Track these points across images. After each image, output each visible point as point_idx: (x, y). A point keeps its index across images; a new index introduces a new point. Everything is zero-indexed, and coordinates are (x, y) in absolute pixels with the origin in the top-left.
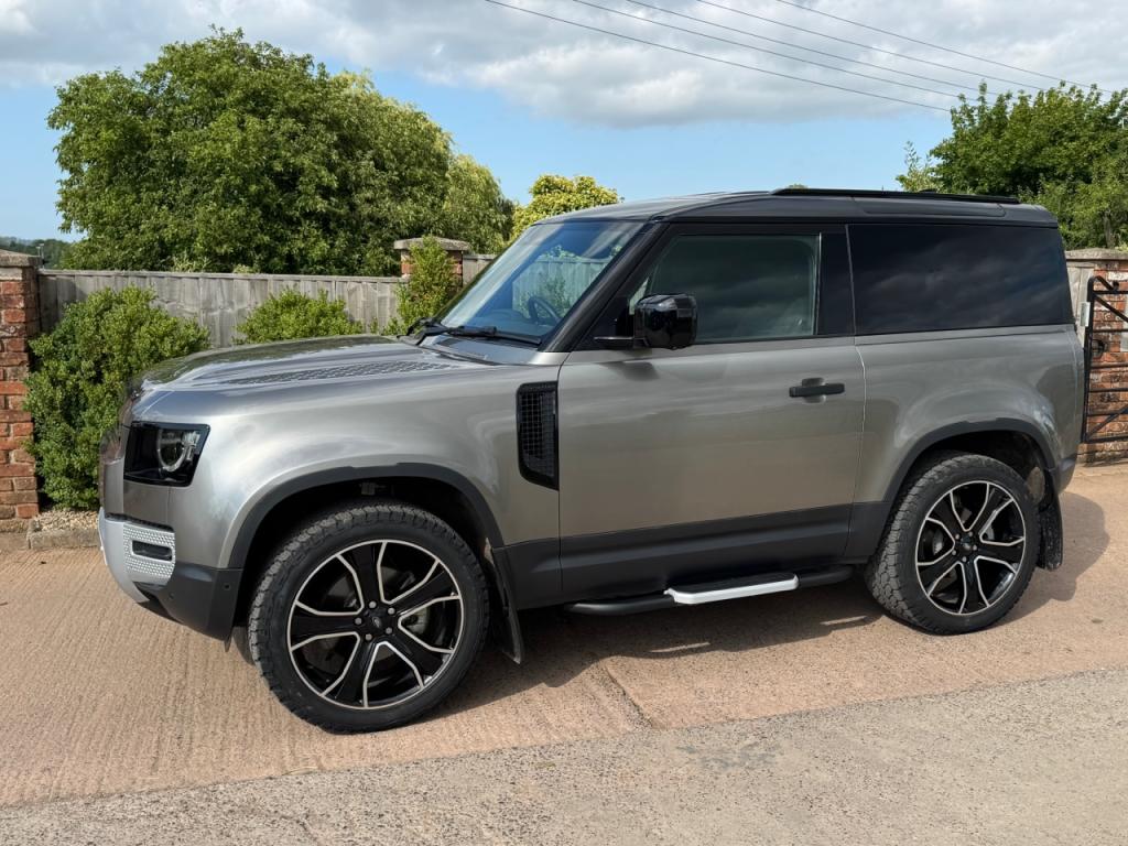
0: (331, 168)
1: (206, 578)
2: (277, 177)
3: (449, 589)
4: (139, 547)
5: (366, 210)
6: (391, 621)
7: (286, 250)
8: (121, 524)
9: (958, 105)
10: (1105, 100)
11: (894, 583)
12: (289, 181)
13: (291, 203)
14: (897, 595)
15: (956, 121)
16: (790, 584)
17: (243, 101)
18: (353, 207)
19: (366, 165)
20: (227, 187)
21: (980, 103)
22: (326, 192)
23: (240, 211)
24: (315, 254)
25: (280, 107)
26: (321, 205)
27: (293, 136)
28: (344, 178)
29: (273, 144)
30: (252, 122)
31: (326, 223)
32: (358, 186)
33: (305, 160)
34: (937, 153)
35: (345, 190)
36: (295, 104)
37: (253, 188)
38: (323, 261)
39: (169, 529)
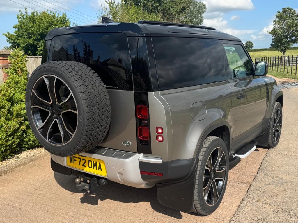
9: (19, 13)
15: (19, 18)
21: (26, 14)
34: (15, 27)
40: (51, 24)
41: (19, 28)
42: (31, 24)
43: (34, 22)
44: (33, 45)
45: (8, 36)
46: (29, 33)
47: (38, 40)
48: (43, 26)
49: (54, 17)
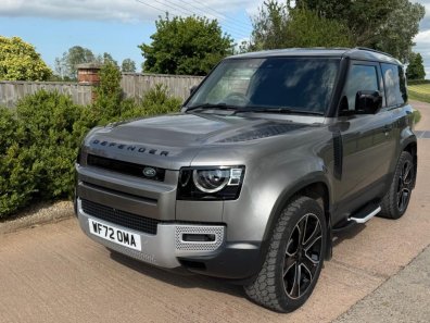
3: (319, 234)
6: (304, 253)
9: (158, 20)
11: (392, 203)
14: (392, 207)
15: (158, 26)
21: (167, 20)
34: (152, 37)
39: (222, 224)
40: (196, 34)
41: (157, 38)
42: (172, 33)
43: (176, 31)
44: (171, 62)
45: (144, 48)
46: (168, 45)
47: (178, 55)
48: (186, 37)
49: (201, 24)
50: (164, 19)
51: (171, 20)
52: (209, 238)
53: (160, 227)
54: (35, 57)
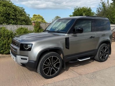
0: (14, 13)
1: (33, 62)
2: (7, 14)
3: (59, 61)
4: (22, 59)
5: (18, 18)
6: (53, 65)
7: (9, 22)
8: (19, 56)
9: (75, 8)
10: (88, 8)
11: (98, 57)
12: (9, 14)
13: (9, 17)
14: (98, 58)
15: (74, 10)
16: (89, 58)
17: (3, 5)
18: (16, 17)
19: (17, 13)
20: (2, 15)
22: (13, 16)
23: (3, 18)
24: (12, 23)
25: (7, 6)
26: (13, 17)
27: (9, 9)
28: (15, 14)
29: (7, 10)
30: (4, 8)
31: (13, 19)
32: (17, 15)
33: (11, 12)
34: (73, 13)
35: (15, 16)
36: (9, 6)
37: (5, 15)
38: (13, 23)
39: (28, 56)
43: (79, 11)
49: (86, 9)
50: (76, 8)
51: (78, 8)
52: (26, 59)
53: (17, 56)
54: (43, 19)
